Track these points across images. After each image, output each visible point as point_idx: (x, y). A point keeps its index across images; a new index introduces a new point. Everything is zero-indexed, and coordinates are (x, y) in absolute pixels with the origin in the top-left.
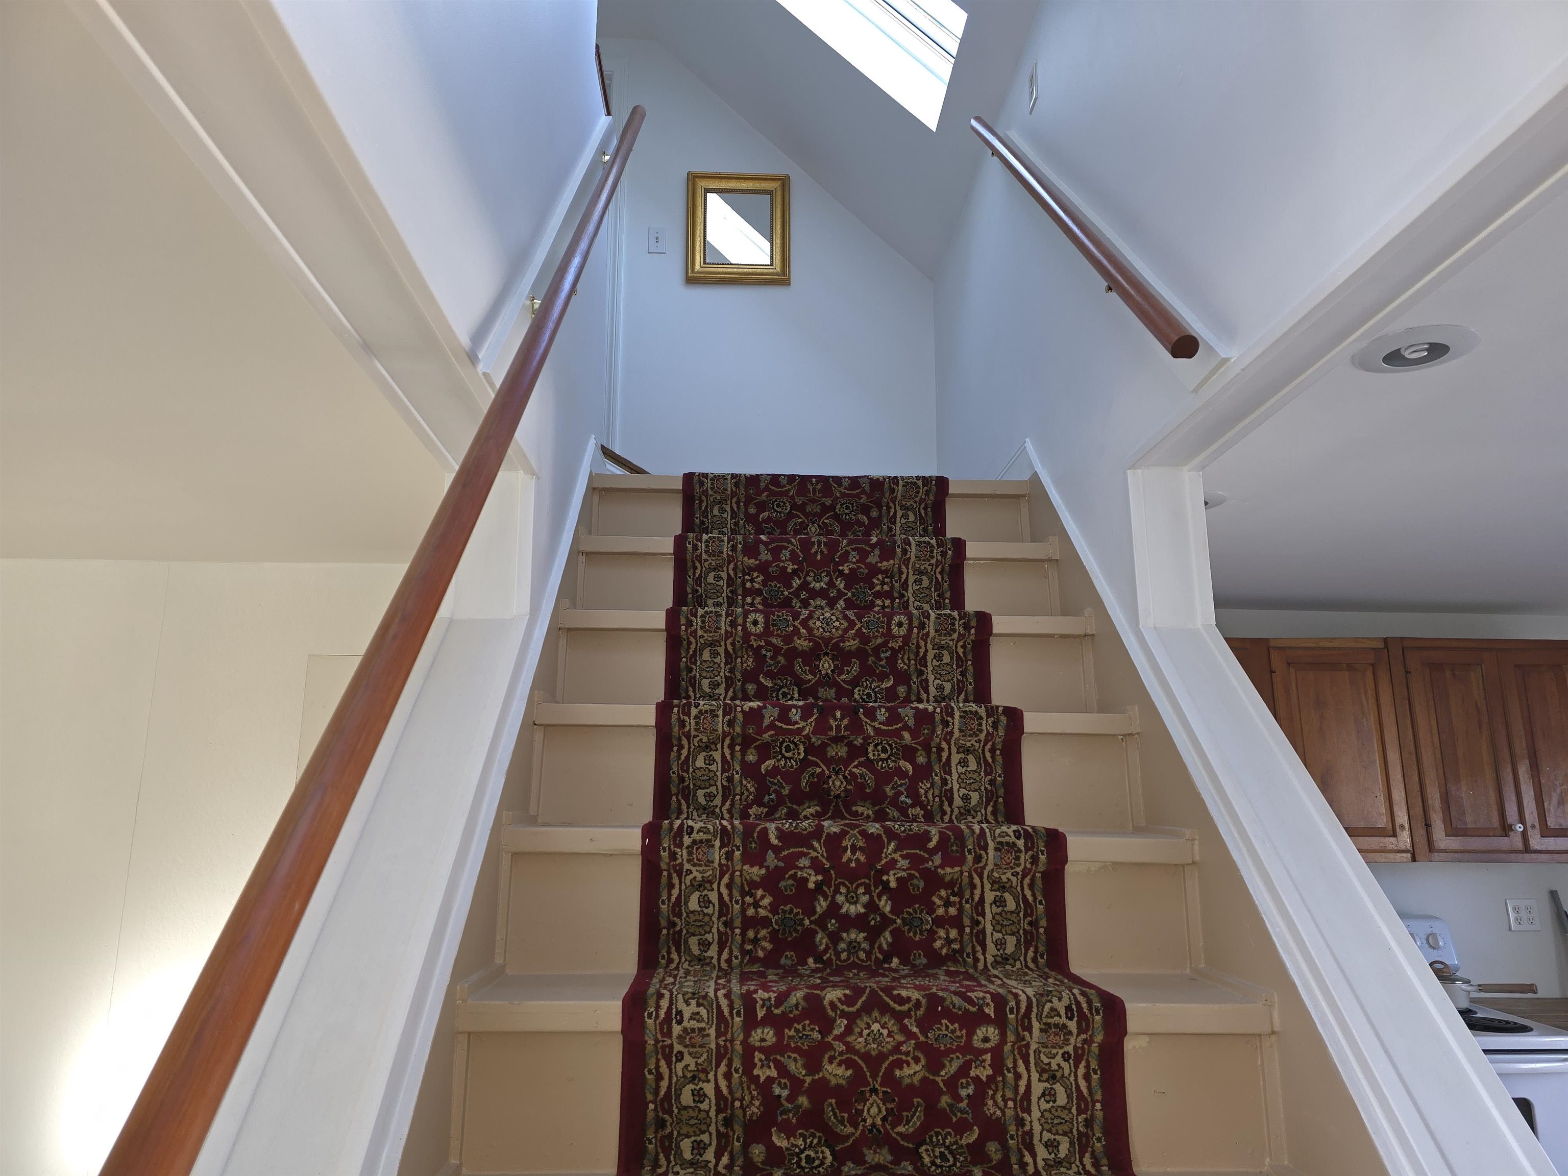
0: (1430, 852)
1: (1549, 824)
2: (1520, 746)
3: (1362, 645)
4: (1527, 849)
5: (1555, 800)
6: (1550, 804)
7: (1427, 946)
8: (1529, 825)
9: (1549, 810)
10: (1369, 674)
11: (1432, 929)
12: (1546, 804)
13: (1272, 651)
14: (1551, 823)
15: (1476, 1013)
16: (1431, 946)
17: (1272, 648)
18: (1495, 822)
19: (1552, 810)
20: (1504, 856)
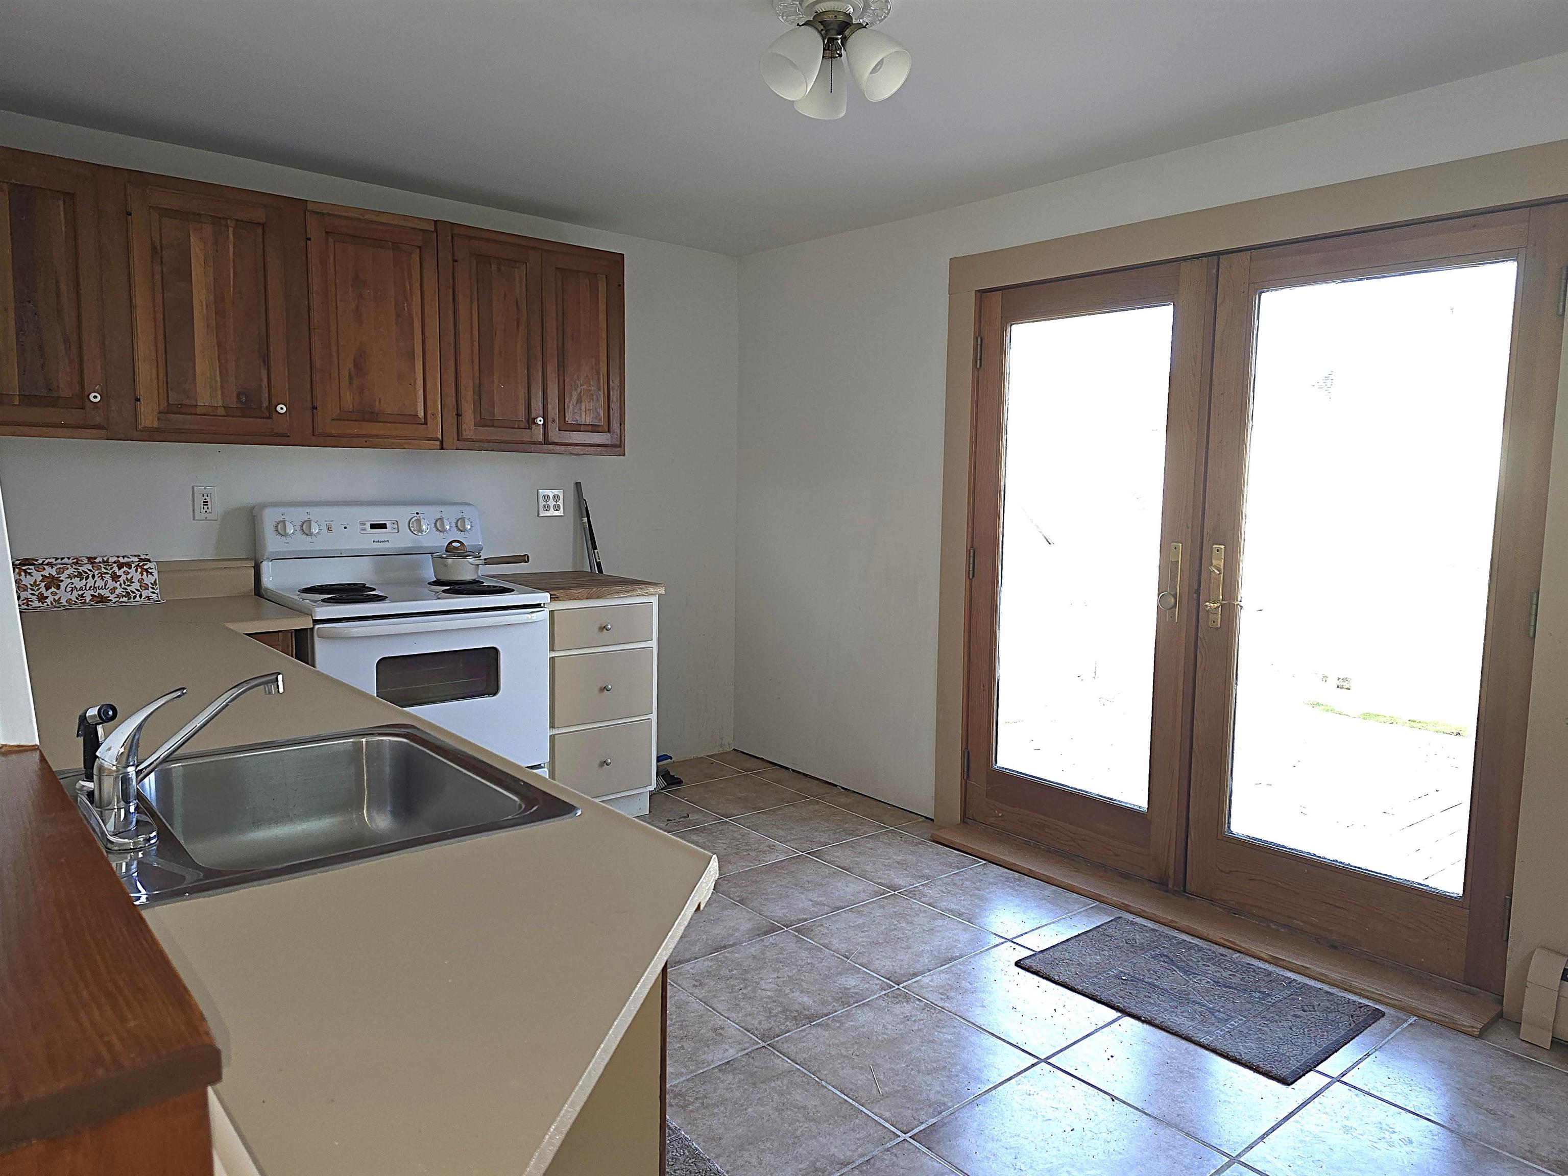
0: (458, 440)
1: (567, 419)
2: (552, 346)
3: (410, 225)
4: (546, 441)
5: (575, 398)
6: (570, 402)
7: (455, 529)
8: (550, 419)
9: (568, 407)
10: (416, 257)
11: (462, 514)
12: (567, 401)
13: (308, 214)
14: (569, 420)
15: (483, 583)
16: (459, 529)
17: (309, 211)
18: (522, 416)
19: (571, 407)
20: (526, 446)
